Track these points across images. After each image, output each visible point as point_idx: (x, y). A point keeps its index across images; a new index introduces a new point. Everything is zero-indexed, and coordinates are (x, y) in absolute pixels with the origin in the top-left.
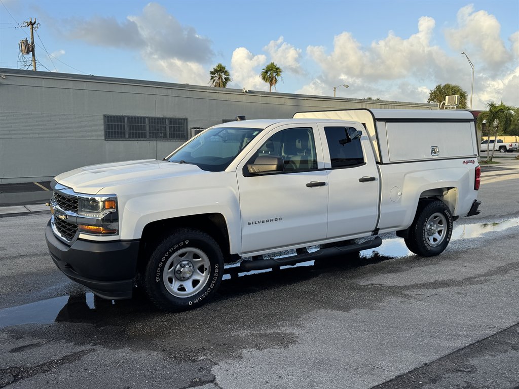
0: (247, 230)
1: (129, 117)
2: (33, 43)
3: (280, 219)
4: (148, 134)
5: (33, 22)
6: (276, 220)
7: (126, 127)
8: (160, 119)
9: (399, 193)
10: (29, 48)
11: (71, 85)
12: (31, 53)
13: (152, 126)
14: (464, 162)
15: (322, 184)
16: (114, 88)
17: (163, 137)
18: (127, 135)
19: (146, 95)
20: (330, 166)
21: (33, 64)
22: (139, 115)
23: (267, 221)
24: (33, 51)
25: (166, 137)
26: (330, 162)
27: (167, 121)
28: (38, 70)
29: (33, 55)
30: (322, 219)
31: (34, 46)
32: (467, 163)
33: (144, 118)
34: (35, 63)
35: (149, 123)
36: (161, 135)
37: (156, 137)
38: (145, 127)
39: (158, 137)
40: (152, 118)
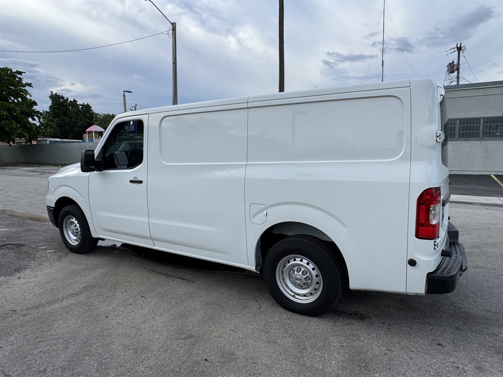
1: (460, 120)
2: (458, 63)
4: (481, 134)
5: (459, 46)
7: (457, 129)
8: (498, 118)
10: (453, 68)
12: (456, 72)
13: (487, 126)
17: (500, 136)
18: (457, 136)
21: (456, 79)
22: (471, 117)
24: (458, 69)
28: (460, 83)
29: (458, 73)
31: (460, 65)
33: (478, 119)
34: (459, 79)
35: (484, 123)
36: (497, 134)
37: (490, 136)
38: (478, 128)
39: (493, 136)
40: (488, 118)
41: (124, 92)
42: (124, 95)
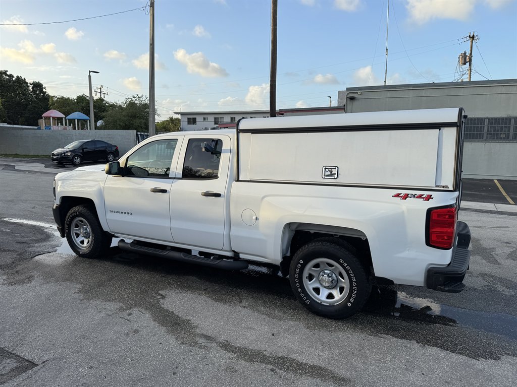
0: (110, 216)
2: (471, 54)
3: (131, 214)
4: (485, 135)
5: (472, 35)
6: (128, 213)
8: (503, 119)
9: (254, 218)
10: (466, 59)
11: (411, 94)
12: (468, 64)
13: (491, 127)
14: (398, 195)
15: (164, 191)
16: (453, 92)
17: (504, 138)
19: (488, 95)
20: (181, 177)
21: (468, 72)
22: (476, 116)
23: (122, 213)
24: (470, 61)
25: (508, 138)
26: (181, 172)
27: (513, 121)
29: (470, 65)
30: (165, 223)
32: (406, 197)
33: (483, 120)
34: (471, 71)
35: (488, 124)
36: (502, 136)
37: (494, 139)
38: (482, 129)
39: (497, 139)
40: (492, 119)
41: (90, 72)
42: (90, 76)
